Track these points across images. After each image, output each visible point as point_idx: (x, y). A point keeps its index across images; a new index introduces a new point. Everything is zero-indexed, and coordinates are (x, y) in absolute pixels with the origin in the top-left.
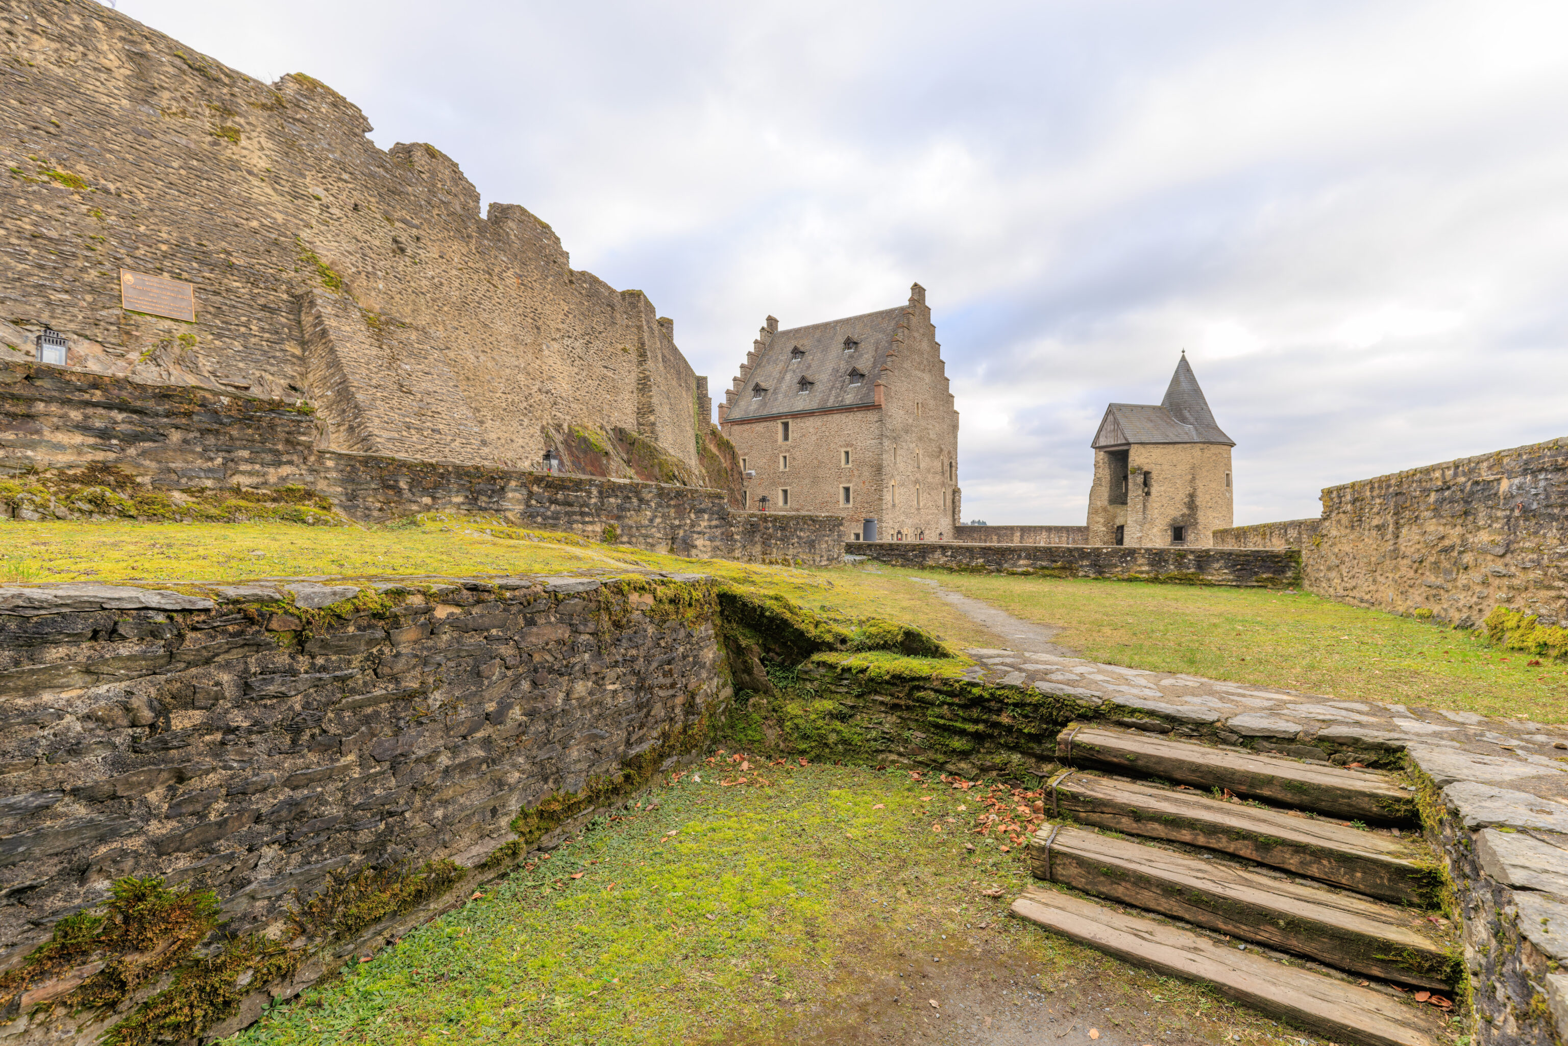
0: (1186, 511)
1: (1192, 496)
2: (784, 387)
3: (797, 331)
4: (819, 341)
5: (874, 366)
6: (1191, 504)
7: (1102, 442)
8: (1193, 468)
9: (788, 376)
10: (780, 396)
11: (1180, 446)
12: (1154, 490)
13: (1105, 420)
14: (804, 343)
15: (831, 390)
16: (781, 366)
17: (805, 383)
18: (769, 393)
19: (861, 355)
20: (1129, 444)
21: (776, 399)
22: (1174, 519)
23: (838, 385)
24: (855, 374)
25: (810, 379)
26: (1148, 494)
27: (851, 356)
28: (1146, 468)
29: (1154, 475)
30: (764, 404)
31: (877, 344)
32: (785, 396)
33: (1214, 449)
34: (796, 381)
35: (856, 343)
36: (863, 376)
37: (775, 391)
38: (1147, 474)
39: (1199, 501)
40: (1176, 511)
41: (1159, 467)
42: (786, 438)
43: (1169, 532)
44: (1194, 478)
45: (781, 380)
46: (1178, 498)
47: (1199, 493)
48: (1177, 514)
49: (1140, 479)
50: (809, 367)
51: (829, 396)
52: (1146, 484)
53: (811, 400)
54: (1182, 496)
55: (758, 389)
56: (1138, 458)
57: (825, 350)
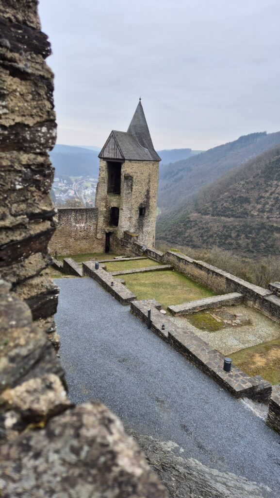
0: (145, 200)
1: (148, 191)
6: (148, 197)
7: (106, 155)
8: (149, 175)
11: (145, 162)
12: (134, 188)
13: (108, 141)
20: (123, 160)
22: (141, 204)
26: (132, 190)
28: (130, 175)
29: (134, 179)
38: (131, 179)
39: (151, 194)
40: (142, 199)
41: (136, 174)
43: (138, 212)
44: (149, 181)
46: (143, 192)
47: (151, 190)
48: (142, 201)
52: (132, 185)
54: (144, 191)
56: (127, 169)
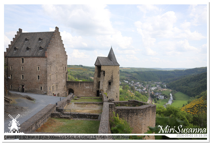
1: (112, 76)
2: (23, 49)
4: (32, 37)
5: (46, 46)
6: (112, 78)
7: (96, 65)
8: (112, 70)
11: (110, 66)
12: (105, 75)
13: (97, 60)
15: (35, 51)
17: (28, 49)
19: (43, 43)
20: (101, 65)
21: (20, 52)
22: (109, 81)
23: (37, 50)
26: (104, 75)
27: (40, 43)
28: (104, 70)
29: (105, 72)
30: (17, 53)
31: (47, 41)
32: (23, 51)
33: (116, 67)
34: (26, 47)
35: (42, 39)
36: (43, 49)
37: (20, 50)
38: (104, 72)
40: (109, 79)
41: (106, 70)
42: (23, 62)
43: (108, 83)
44: (112, 73)
45: (22, 46)
48: (110, 79)
49: (103, 73)
50: (30, 44)
51: (34, 53)
52: (104, 74)
53: (29, 53)
54: (110, 76)
56: (103, 68)
57: (34, 40)
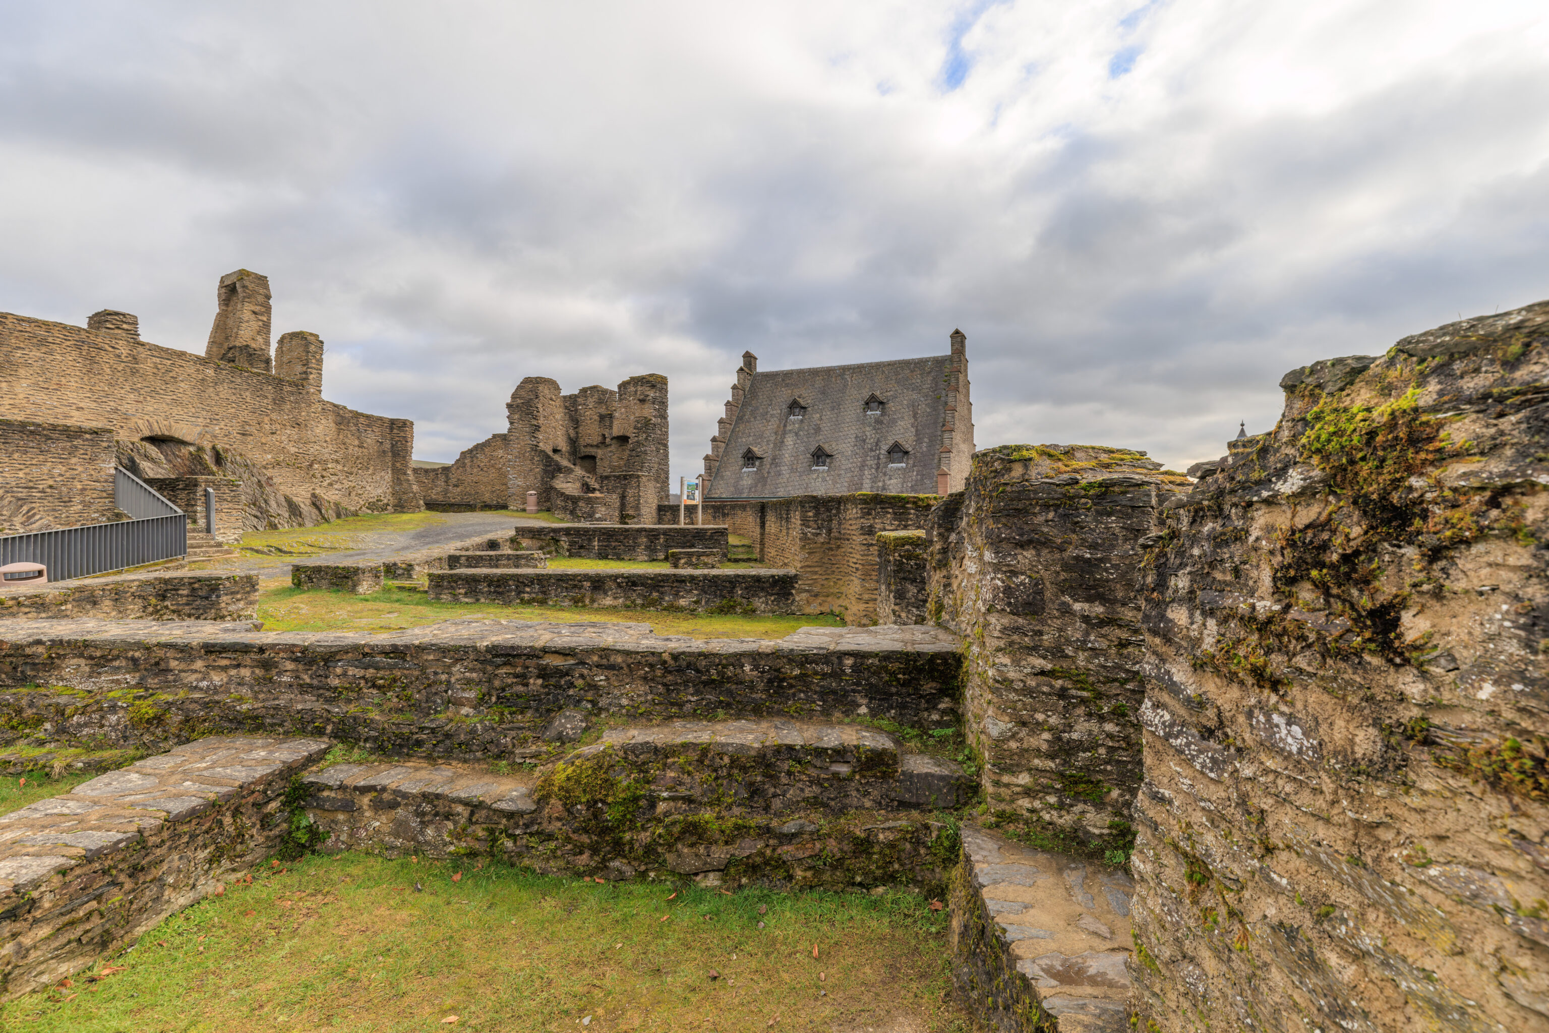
2: (787, 456)
3: (787, 375)
4: (823, 393)
5: (919, 441)
9: (789, 440)
10: (785, 470)
14: (806, 396)
15: (862, 467)
16: (773, 424)
17: (820, 456)
18: (767, 461)
19: (894, 421)
21: (779, 474)
23: (871, 462)
24: (897, 451)
25: (826, 447)
27: (878, 421)
30: (761, 479)
31: (913, 406)
32: (793, 470)
34: (804, 449)
35: (881, 403)
36: (906, 453)
37: (775, 461)
45: (780, 445)
50: (818, 430)
51: (861, 476)
53: (835, 483)
55: (750, 458)
57: (837, 406)
